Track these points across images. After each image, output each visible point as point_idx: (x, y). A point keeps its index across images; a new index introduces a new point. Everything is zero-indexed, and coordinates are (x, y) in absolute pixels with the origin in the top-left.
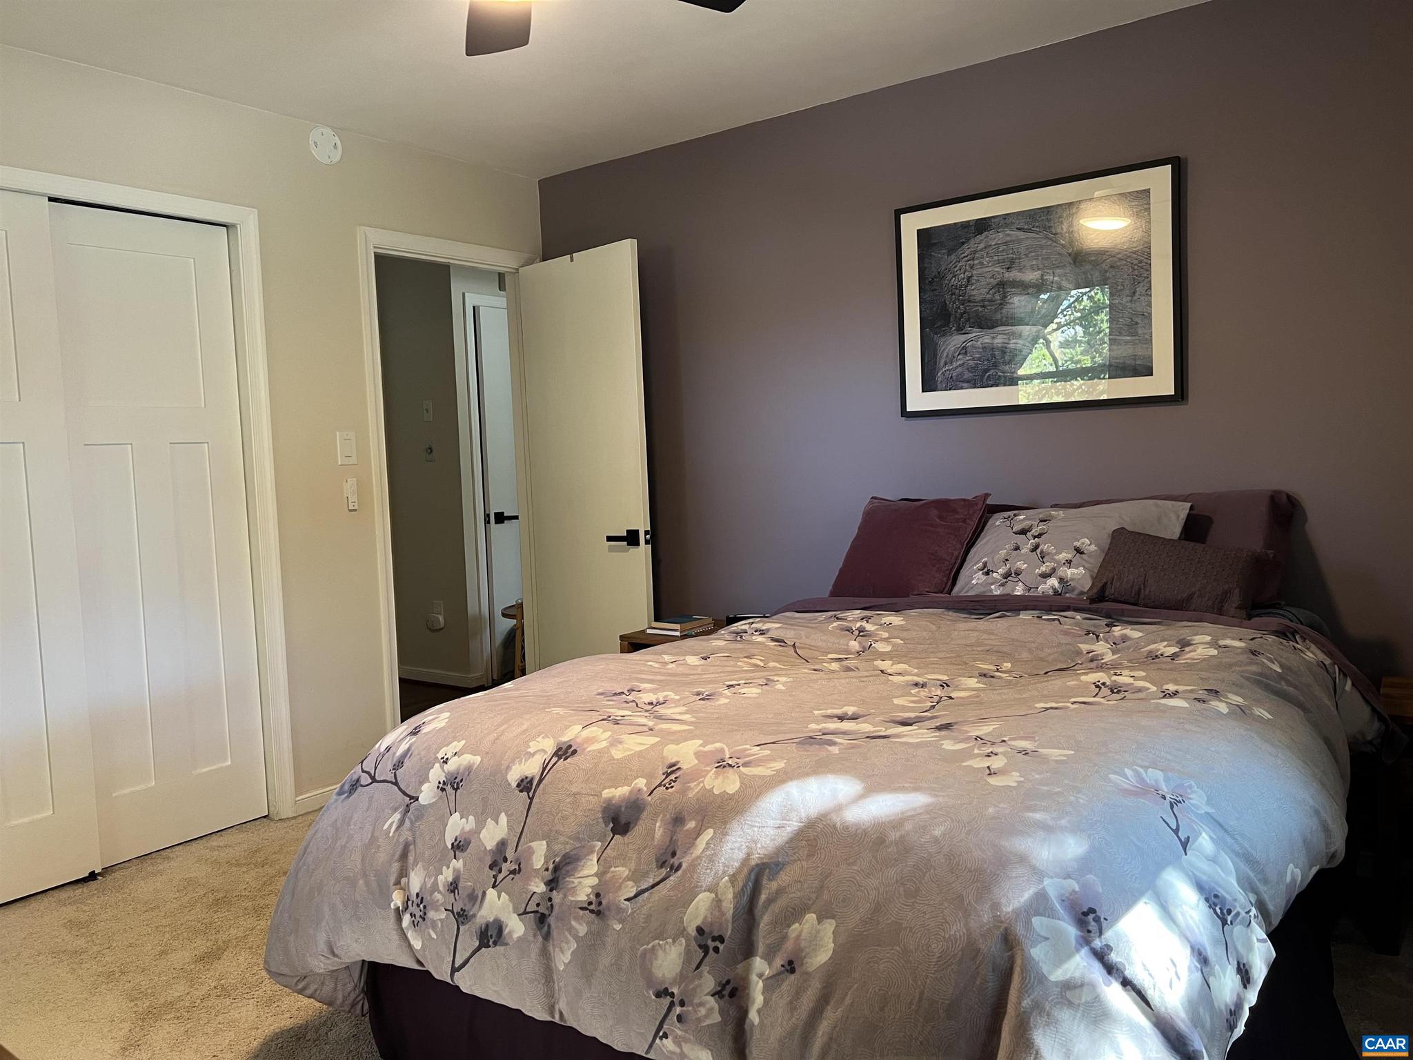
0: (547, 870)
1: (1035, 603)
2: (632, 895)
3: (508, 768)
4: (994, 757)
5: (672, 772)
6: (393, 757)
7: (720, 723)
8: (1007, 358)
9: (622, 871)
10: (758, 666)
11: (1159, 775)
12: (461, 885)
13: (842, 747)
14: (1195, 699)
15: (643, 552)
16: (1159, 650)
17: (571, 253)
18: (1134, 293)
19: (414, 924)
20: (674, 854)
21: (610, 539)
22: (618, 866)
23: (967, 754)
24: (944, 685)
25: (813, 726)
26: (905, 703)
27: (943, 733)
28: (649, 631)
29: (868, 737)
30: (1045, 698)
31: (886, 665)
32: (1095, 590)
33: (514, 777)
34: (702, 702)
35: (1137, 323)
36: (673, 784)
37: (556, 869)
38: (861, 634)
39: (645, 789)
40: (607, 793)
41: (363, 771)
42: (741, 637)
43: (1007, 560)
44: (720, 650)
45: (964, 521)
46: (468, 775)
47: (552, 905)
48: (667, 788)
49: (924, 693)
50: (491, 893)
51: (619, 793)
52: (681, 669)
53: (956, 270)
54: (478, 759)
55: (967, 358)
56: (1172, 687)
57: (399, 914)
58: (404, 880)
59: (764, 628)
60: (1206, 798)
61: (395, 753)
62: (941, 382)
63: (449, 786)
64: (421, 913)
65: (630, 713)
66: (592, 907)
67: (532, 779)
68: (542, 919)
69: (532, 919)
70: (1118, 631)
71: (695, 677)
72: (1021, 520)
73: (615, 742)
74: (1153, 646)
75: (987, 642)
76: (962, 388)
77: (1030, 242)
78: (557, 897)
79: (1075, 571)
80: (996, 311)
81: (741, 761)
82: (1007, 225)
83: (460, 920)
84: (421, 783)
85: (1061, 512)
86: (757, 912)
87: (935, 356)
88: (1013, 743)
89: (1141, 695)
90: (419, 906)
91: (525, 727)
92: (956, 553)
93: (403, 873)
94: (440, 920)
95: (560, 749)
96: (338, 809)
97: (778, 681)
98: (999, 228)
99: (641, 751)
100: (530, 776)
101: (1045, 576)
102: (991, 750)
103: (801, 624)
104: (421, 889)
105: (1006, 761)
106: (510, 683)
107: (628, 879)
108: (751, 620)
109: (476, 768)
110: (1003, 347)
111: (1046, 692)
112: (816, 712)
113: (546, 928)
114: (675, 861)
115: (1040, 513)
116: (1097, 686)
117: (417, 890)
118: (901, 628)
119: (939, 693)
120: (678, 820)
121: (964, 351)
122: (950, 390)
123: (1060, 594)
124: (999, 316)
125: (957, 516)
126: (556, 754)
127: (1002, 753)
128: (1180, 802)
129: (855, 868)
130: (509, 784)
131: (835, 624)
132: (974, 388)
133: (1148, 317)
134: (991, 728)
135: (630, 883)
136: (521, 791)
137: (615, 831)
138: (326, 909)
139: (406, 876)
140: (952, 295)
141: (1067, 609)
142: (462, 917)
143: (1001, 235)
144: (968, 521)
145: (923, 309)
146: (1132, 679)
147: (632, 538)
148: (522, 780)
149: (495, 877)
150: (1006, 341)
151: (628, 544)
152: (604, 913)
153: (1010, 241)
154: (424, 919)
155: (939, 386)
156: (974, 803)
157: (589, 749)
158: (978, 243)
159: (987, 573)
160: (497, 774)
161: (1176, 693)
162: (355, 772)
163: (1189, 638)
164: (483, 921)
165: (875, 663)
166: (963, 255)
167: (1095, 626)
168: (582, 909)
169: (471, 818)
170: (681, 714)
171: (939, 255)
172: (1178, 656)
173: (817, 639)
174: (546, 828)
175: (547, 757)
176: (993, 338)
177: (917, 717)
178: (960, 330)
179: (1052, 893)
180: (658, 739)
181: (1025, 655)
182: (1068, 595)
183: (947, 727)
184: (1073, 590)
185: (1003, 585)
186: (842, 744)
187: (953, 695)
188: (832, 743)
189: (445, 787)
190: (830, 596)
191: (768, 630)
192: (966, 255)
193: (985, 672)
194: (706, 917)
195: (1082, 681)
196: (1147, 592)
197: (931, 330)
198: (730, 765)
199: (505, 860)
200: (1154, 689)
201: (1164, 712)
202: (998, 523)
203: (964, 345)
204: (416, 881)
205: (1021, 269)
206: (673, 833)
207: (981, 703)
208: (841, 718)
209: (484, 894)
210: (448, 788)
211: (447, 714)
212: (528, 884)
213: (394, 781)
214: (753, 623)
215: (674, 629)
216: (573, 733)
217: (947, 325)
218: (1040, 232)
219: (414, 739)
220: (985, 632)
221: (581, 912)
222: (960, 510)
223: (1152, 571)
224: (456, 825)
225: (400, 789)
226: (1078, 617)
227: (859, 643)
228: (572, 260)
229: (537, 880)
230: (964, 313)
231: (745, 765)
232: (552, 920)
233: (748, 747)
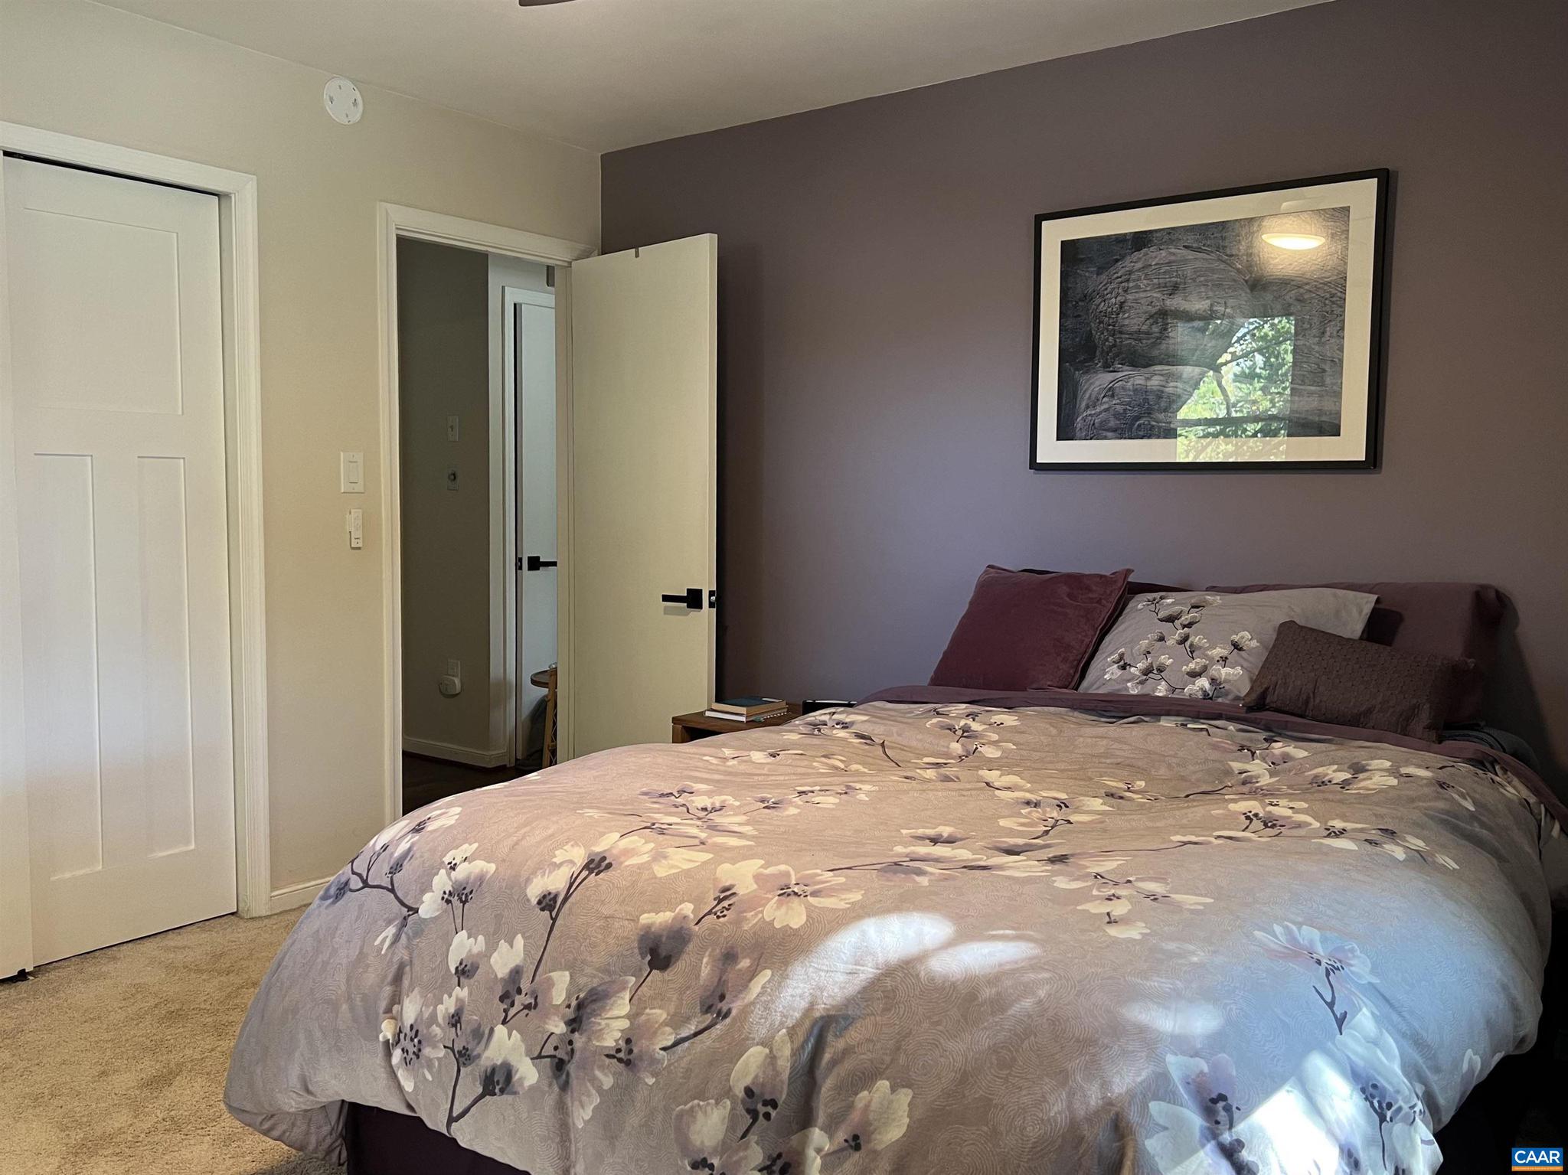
0: (569, 1006)
1: (1179, 708)
2: (669, 1043)
3: (528, 881)
4: (1115, 901)
5: (725, 898)
6: (391, 857)
7: (786, 839)
8: (1163, 404)
9: (660, 1014)
10: (836, 768)
11: (1316, 934)
12: (464, 1019)
13: (933, 878)
14: (1366, 840)
15: (707, 616)
16: (1327, 774)
17: (636, 247)
18: (1323, 333)
19: (406, 1062)
20: (722, 997)
21: (666, 598)
22: (654, 1008)
23: (1084, 896)
24: (1062, 805)
25: (899, 849)
26: (1014, 826)
27: (1057, 867)
28: (708, 714)
29: (965, 867)
30: (1183, 829)
31: (992, 776)
32: (1254, 696)
33: (534, 892)
34: (767, 811)
35: (1324, 371)
36: (725, 912)
37: (580, 1006)
38: (965, 734)
39: (692, 916)
40: (646, 919)
41: (354, 873)
42: (819, 731)
43: (1149, 652)
44: (794, 745)
45: (1099, 602)
46: (480, 886)
47: (572, 1050)
48: (718, 917)
49: (1036, 814)
50: (500, 1030)
51: (659, 919)
52: (743, 768)
53: (1105, 292)
54: (492, 867)
55: (1114, 402)
56: (1338, 824)
57: (388, 1048)
58: (396, 1008)
59: (847, 720)
60: (1370, 965)
61: (392, 854)
62: (1081, 429)
63: (456, 897)
64: (415, 1050)
65: (678, 820)
66: (621, 1055)
67: (556, 896)
68: (560, 1066)
69: (548, 1064)
70: (1278, 748)
71: (760, 778)
72: (1169, 605)
73: (659, 856)
74: (1320, 770)
75: (1118, 753)
76: (1105, 438)
77: (1198, 264)
78: (579, 1040)
79: (1231, 671)
80: (1154, 344)
81: (809, 889)
82: (1171, 242)
83: (462, 1060)
84: (423, 892)
85: (1218, 597)
86: (819, 1073)
87: (1075, 397)
88: (1140, 884)
89: (1302, 832)
90: (413, 1040)
91: (550, 832)
92: (1087, 640)
93: (396, 999)
94: (439, 1059)
95: (592, 861)
96: (320, 916)
97: (860, 789)
98: (1161, 244)
99: (689, 870)
100: (554, 892)
101: (1194, 675)
102: (1112, 892)
103: (892, 718)
104: (416, 1020)
105: (1130, 907)
106: (535, 774)
107: (665, 1024)
108: (832, 710)
109: (491, 877)
110: (1159, 391)
111: (1185, 821)
112: (904, 832)
113: (564, 1076)
114: (724, 1006)
115: (1194, 597)
116: (1248, 818)
117: (411, 1021)
118: (1013, 729)
119: (1055, 814)
120: (729, 957)
121: (1111, 392)
122: (1091, 439)
123: (1211, 698)
124: (1155, 353)
125: (1090, 595)
126: (586, 867)
127: (1126, 897)
128: (1338, 969)
129: (940, 1028)
130: (528, 900)
131: (934, 721)
132: (1121, 439)
133: (1338, 364)
134: (1115, 864)
135: (668, 1029)
136: (542, 909)
137: (653, 965)
138: (301, 1036)
139: (399, 1003)
140: (1100, 323)
141: (1219, 717)
142: (464, 1057)
143: (1164, 253)
144: (1104, 602)
145: (1063, 339)
146: (1290, 811)
147: (693, 599)
148: (544, 897)
149: (506, 1011)
150: (1164, 383)
151: (688, 607)
152: (635, 1065)
153: (1174, 262)
154: (418, 1057)
155: (1078, 434)
156: (1088, 957)
157: (627, 863)
158: (1134, 261)
159: (1123, 668)
160: (515, 886)
161: (1341, 833)
162: (343, 874)
163: (1364, 762)
164: (489, 1064)
165: (981, 772)
166: (1116, 275)
167: (1251, 740)
168: (608, 1056)
169: (481, 938)
170: (740, 824)
171: (1087, 274)
172: (1350, 784)
173: (912, 738)
174: (571, 957)
175: (576, 869)
176: (1148, 379)
177: (1026, 845)
178: (1107, 367)
179: (1176, 1075)
180: (711, 856)
181: (1163, 771)
182: (1220, 700)
183: (1061, 859)
184: (1227, 694)
185: (1142, 683)
186: (931, 874)
187: (1072, 818)
188: (920, 872)
189: (451, 898)
190: (929, 685)
191: (852, 723)
192: (1119, 275)
193: (1114, 791)
194: (756, 1077)
195: (1229, 810)
196: (1317, 701)
197: (1071, 365)
198: (796, 894)
199: (519, 991)
200: (1316, 825)
201: (1326, 854)
202: (1140, 606)
203: (1111, 385)
204: (411, 1010)
205: (1187, 296)
206: (723, 972)
207: (1105, 831)
208: (935, 841)
209: (492, 1031)
210: (455, 900)
211: (458, 810)
212: (545, 1023)
213: (390, 887)
214: (834, 713)
215: (738, 713)
216: (607, 843)
217: (1092, 358)
218: (1212, 252)
219: (417, 837)
220: (1116, 740)
221: (607, 1061)
222: (1094, 588)
223: (1324, 678)
224: (463, 946)
225: (397, 897)
226: (1232, 727)
227: (962, 745)
228: (637, 255)
229: (556, 1019)
230: (1114, 346)
231: (814, 894)
232: (571, 1068)
233: (819, 871)
